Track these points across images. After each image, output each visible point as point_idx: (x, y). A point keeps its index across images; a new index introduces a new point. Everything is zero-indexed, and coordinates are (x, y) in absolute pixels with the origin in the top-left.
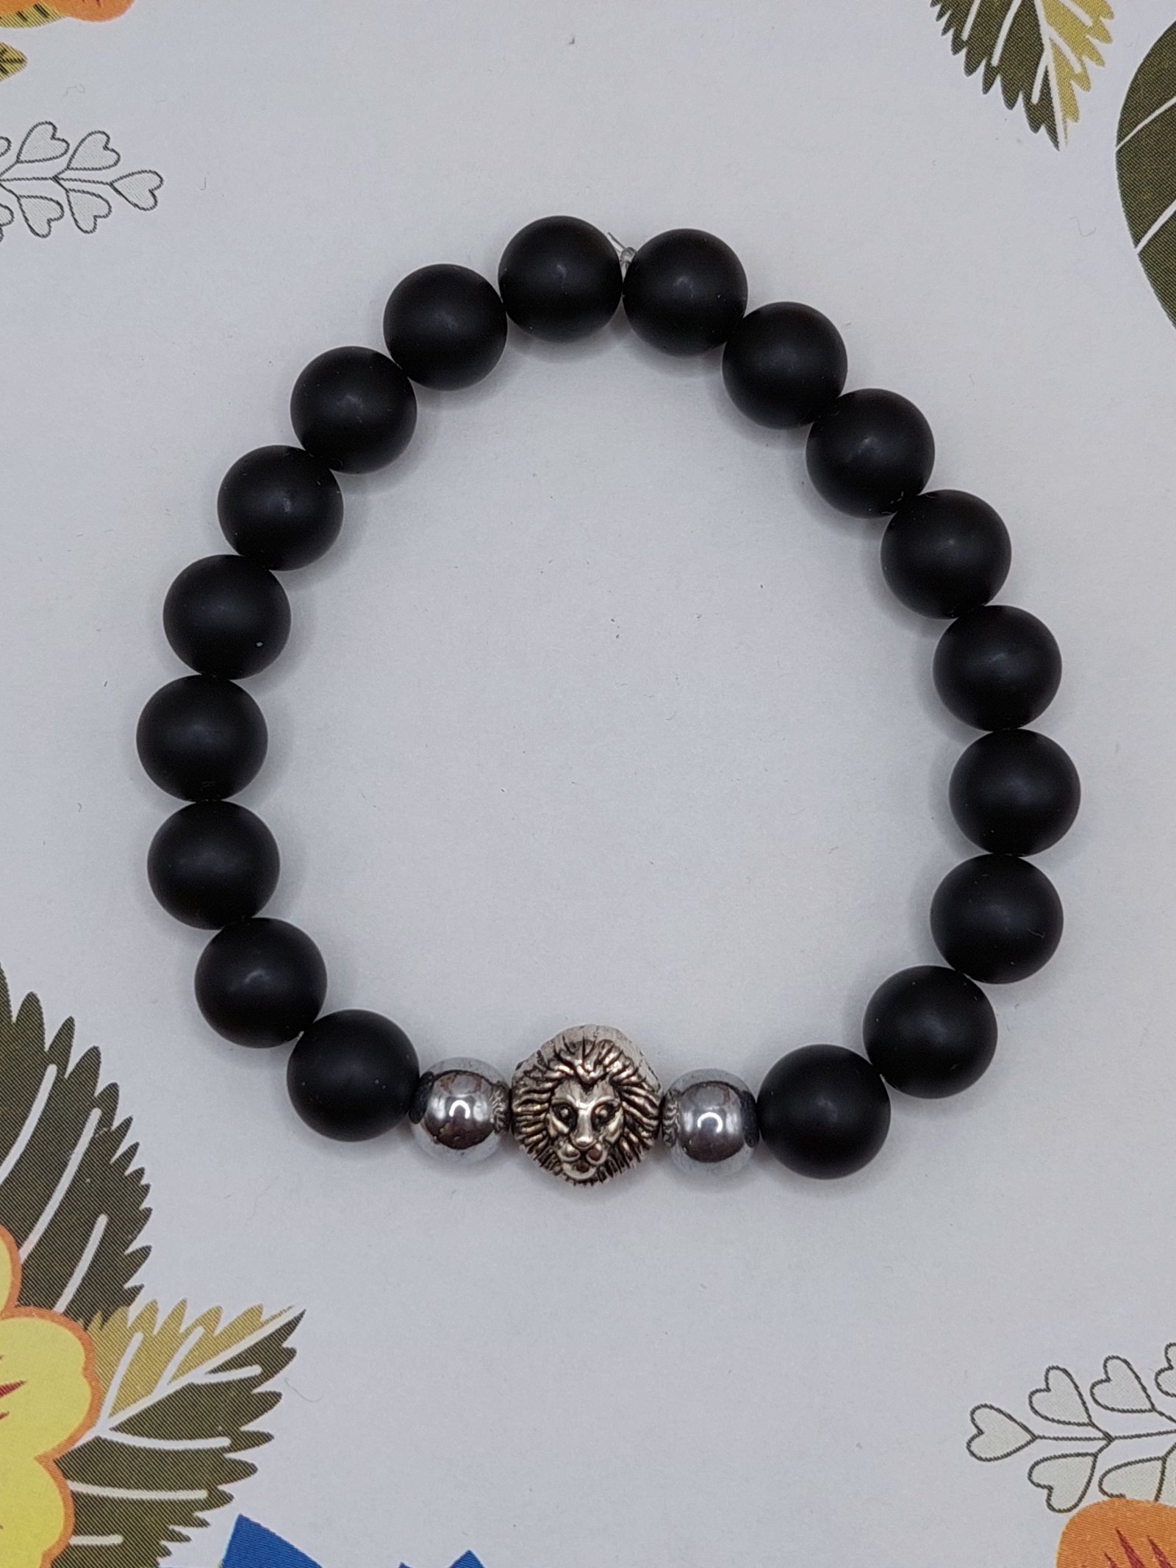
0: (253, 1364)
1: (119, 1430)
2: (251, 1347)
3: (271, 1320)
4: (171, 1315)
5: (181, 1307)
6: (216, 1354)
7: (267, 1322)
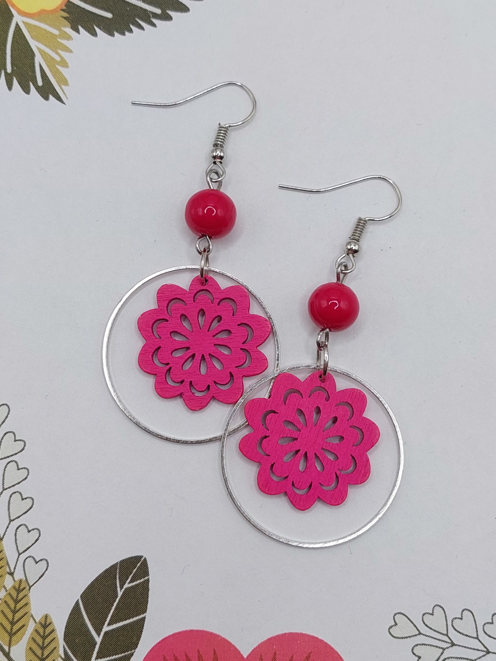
0: (43, 83)
1: (16, 26)
2: (50, 81)
3: (62, 90)
4: (66, 47)
5: (69, 51)
6: (48, 66)
7: (62, 89)
